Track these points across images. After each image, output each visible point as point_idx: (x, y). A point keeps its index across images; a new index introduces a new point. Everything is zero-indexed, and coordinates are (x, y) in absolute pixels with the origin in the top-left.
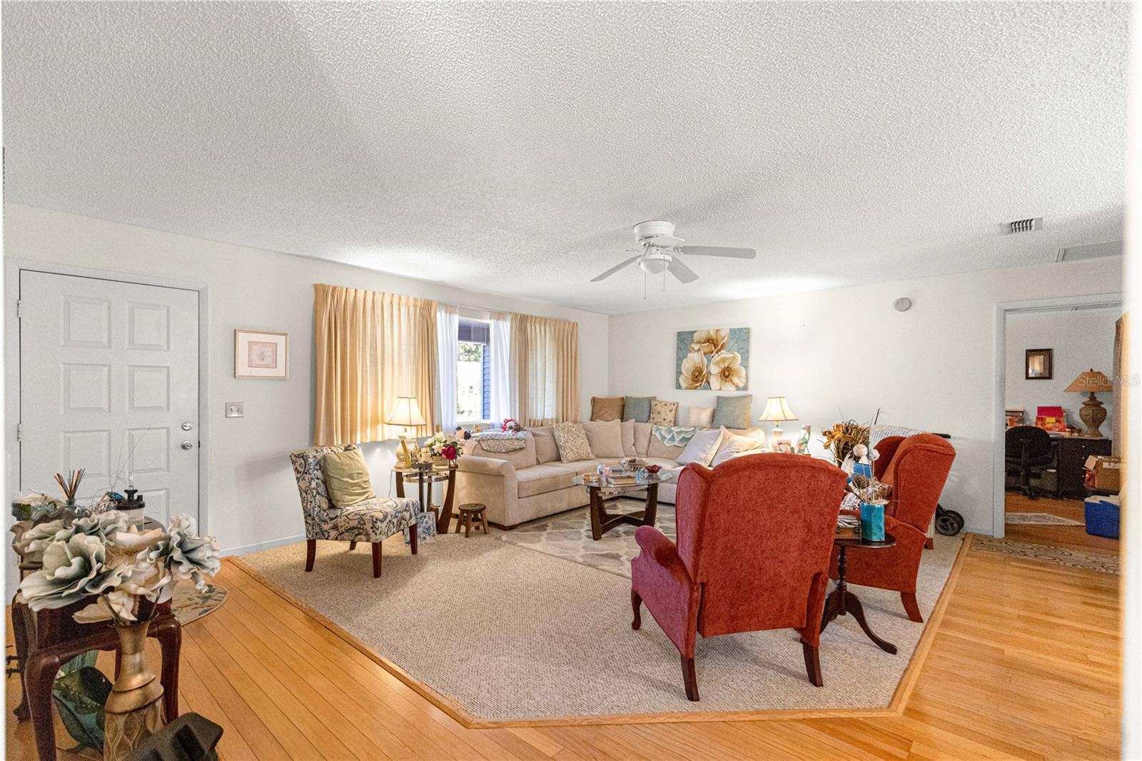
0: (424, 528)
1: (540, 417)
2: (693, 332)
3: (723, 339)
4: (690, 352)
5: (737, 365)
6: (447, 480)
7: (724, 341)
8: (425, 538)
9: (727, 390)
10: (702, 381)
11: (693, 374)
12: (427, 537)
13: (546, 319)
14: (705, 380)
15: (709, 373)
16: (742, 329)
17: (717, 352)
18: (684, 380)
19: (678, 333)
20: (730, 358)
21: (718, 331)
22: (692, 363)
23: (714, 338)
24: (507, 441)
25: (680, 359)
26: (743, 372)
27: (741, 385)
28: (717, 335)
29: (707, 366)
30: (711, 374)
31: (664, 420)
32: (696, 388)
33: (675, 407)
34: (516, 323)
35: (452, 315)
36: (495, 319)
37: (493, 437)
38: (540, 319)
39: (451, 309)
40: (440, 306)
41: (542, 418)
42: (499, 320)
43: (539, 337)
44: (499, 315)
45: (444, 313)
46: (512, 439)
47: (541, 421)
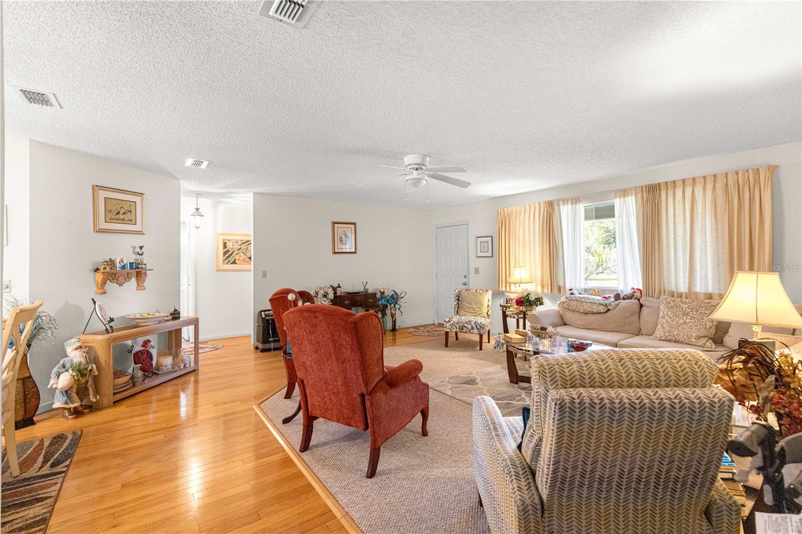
1: (683, 288)
13: (694, 179)
34: (642, 196)
35: (578, 205)
36: (620, 197)
37: (578, 299)
38: (681, 182)
39: (575, 201)
40: (565, 201)
41: (687, 291)
42: (624, 196)
43: (681, 202)
44: (624, 193)
45: (570, 206)
46: (595, 303)
47: (686, 293)
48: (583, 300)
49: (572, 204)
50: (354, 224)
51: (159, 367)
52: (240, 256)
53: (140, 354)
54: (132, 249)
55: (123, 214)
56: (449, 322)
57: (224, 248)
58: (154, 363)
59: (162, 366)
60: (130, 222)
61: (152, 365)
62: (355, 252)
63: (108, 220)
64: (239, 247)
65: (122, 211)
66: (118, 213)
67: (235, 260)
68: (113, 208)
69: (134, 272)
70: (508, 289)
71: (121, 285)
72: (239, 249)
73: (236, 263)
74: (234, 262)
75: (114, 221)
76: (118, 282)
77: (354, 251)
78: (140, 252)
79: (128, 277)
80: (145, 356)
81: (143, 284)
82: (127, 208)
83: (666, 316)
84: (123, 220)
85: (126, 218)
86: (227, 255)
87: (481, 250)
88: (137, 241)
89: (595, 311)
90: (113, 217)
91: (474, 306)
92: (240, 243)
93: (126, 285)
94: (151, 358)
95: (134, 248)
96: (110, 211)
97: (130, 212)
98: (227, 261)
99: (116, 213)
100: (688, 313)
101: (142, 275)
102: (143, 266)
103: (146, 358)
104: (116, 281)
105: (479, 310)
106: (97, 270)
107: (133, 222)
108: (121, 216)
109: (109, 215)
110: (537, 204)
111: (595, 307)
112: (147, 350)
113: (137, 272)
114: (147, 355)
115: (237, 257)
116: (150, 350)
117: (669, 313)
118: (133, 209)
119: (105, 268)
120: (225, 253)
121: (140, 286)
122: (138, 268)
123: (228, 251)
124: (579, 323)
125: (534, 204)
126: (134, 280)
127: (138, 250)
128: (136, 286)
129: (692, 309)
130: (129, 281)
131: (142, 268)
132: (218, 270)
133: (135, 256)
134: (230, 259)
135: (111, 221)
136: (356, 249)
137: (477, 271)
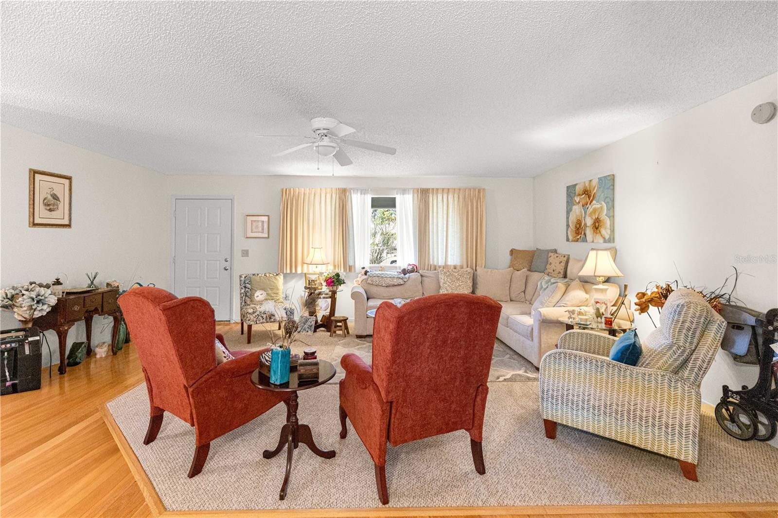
0: (309, 325)
1: (441, 262)
2: (576, 185)
3: (594, 189)
4: (574, 205)
5: (604, 217)
6: (330, 299)
7: (595, 191)
8: (308, 331)
9: (597, 243)
10: (581, 234)
11: (576, 227)
12: (309, 331)
13: (449, 189)
14: (583, 233)
15: (585, 224)
16: (606, 176)
17: (590, 204)
18: (571, 232)
19: (567, 187)
20: (599, 208)
21: (590, 181)
22: (575, 216)
23: (588, 189)
24: (389, 279)
25: (568, 212)
26: (608, 222)
27: (607, 237)
28: (590, 186)
29: (584, 218)
30: (587, 226)
31: (554, 271)
32: (577, 241)
33: (565, 259)
34: (418, 195)
35: (366, 195)
36: (400, 194)
37: (379, 275)
38: (442, 190)
39: (364, 192)
40: (356, 190)
41: (444, 264)
42: (403, 194)
43: (441, 203)
44: (404, 191)
45: (359, 194)
46: (394, 277)
47: (443, 266)
48: (383, 275)
49: (361, 194)
50: (70, 178)
56: (254, 313)
62: (69, 226)
70: (294, 271)
77: (66, 222)
83: (447, 282)
87: (252, 230)
89: (396, 284)
91: (270, 292)
100: (459, 279)
105: (275, 295)
110: (329, 190)
111: (395, 281)
117: (448, 280)
124: (385, 295)
125: (326, 189)
129: (460, 276)
136: (70, 220)
137: (245, 253)
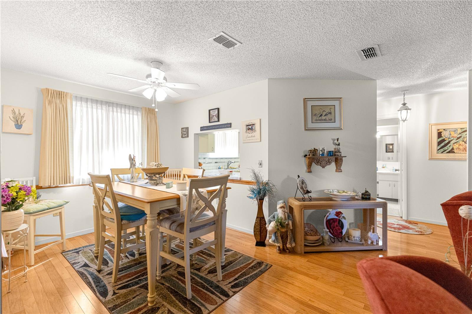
51: (348, 235)
52: (460, 145)
53: (331, 221)
54: (332, 141)
55: (325, 116)
57: (439, 138)
58: (344, 231)
59: (352, 236)
60: (330, 121)
61: (342, 233)
63: (314, 121)
64: (458, 136)
65: (324, 114)
66: (321, 115)
67: (453, 149)
68: (317, 112)
69: (333, 158)
71: (323, 167)
72: (458, 138)
73: (454, 152)
74: (452, 151)
75: (318, 121)
76: (321, 165)
78: (337, 143)
79: (329, 163)
80: (336, 224)
81: (341, 167)
82: (327, 111)
84: (325, 120)
85: (327, 118)
86: (442, 144)
88: (335, 134)
90: (317, 119)
92: (459, 131)
93: (328, 167)
94: (342, 226)
95: (334, 140)
96: (315, 115)
97: (330, 113)
98: (442, 150)
99: (319, 115)
101: (339, 161)
102: (339, 154)
103: (337, 226)
104: (319, 164)
106: (305, 156)
107: (333, 121)
108: (323, 118)
109: (315, 118)
112: (340, 220)
113: (336, 158)
114: (339, 223)
115: (456, 146)
116: (342, 220)
118: (332, 111)
119: (309, 155)
120: (439, 143)
121: (339, 169)
122: (335, 155)
123: (444, 140)
126: (333, 164)
127: (336, 141)
128: (336, 168)
130: (329, 165)
131: (338, 155)
132: (431, 159)
133: (335, 146)
134: (446, 148)
135: (316, 122)
